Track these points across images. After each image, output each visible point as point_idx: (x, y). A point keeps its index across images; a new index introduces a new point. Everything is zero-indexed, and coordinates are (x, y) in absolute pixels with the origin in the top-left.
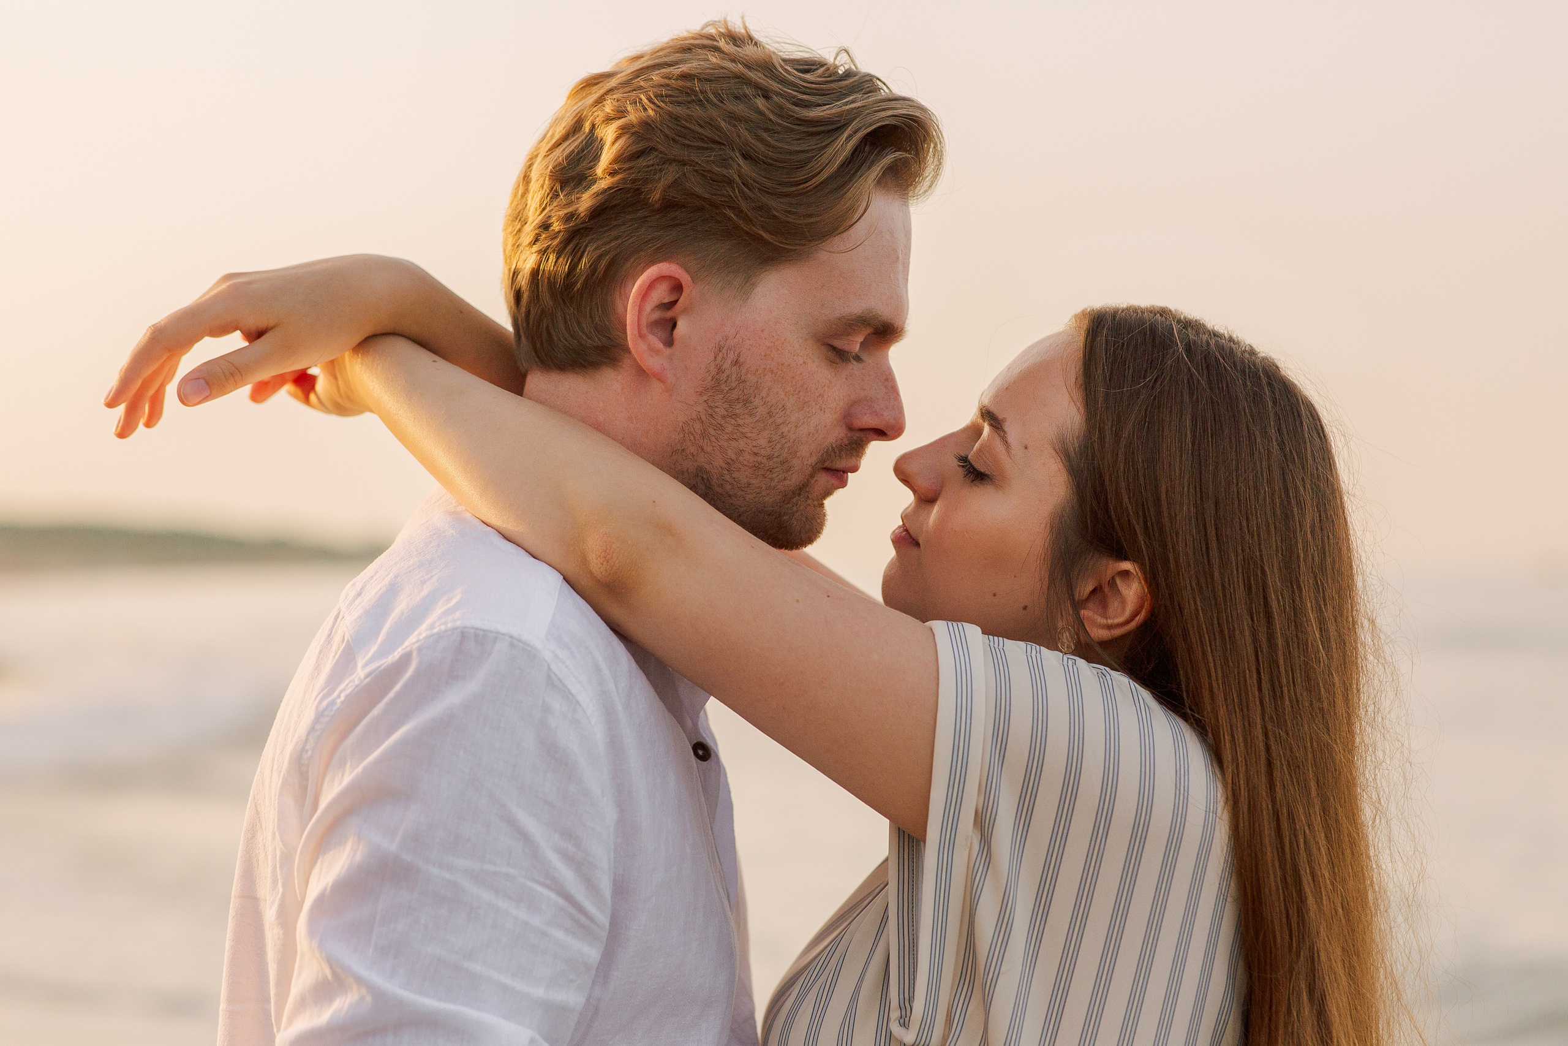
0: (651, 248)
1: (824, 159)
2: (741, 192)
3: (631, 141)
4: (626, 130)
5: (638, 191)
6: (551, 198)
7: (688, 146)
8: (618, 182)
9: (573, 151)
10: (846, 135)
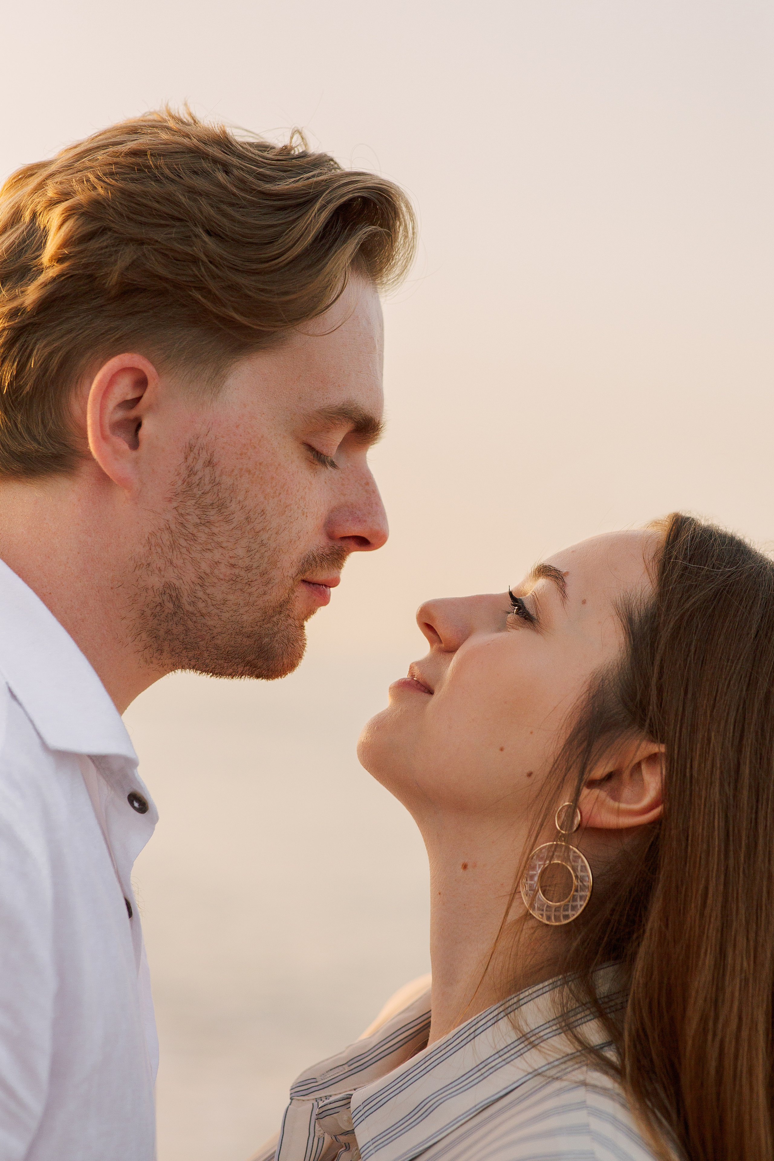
0: (109, 339)
1: (296, 233)
2: (208, 270)
3: (80, 222)
4: (73, 212)
5: (91, 278)
7: (145, 224)
8: (70, 268)
9: (13, 242)
10: (317, 206)
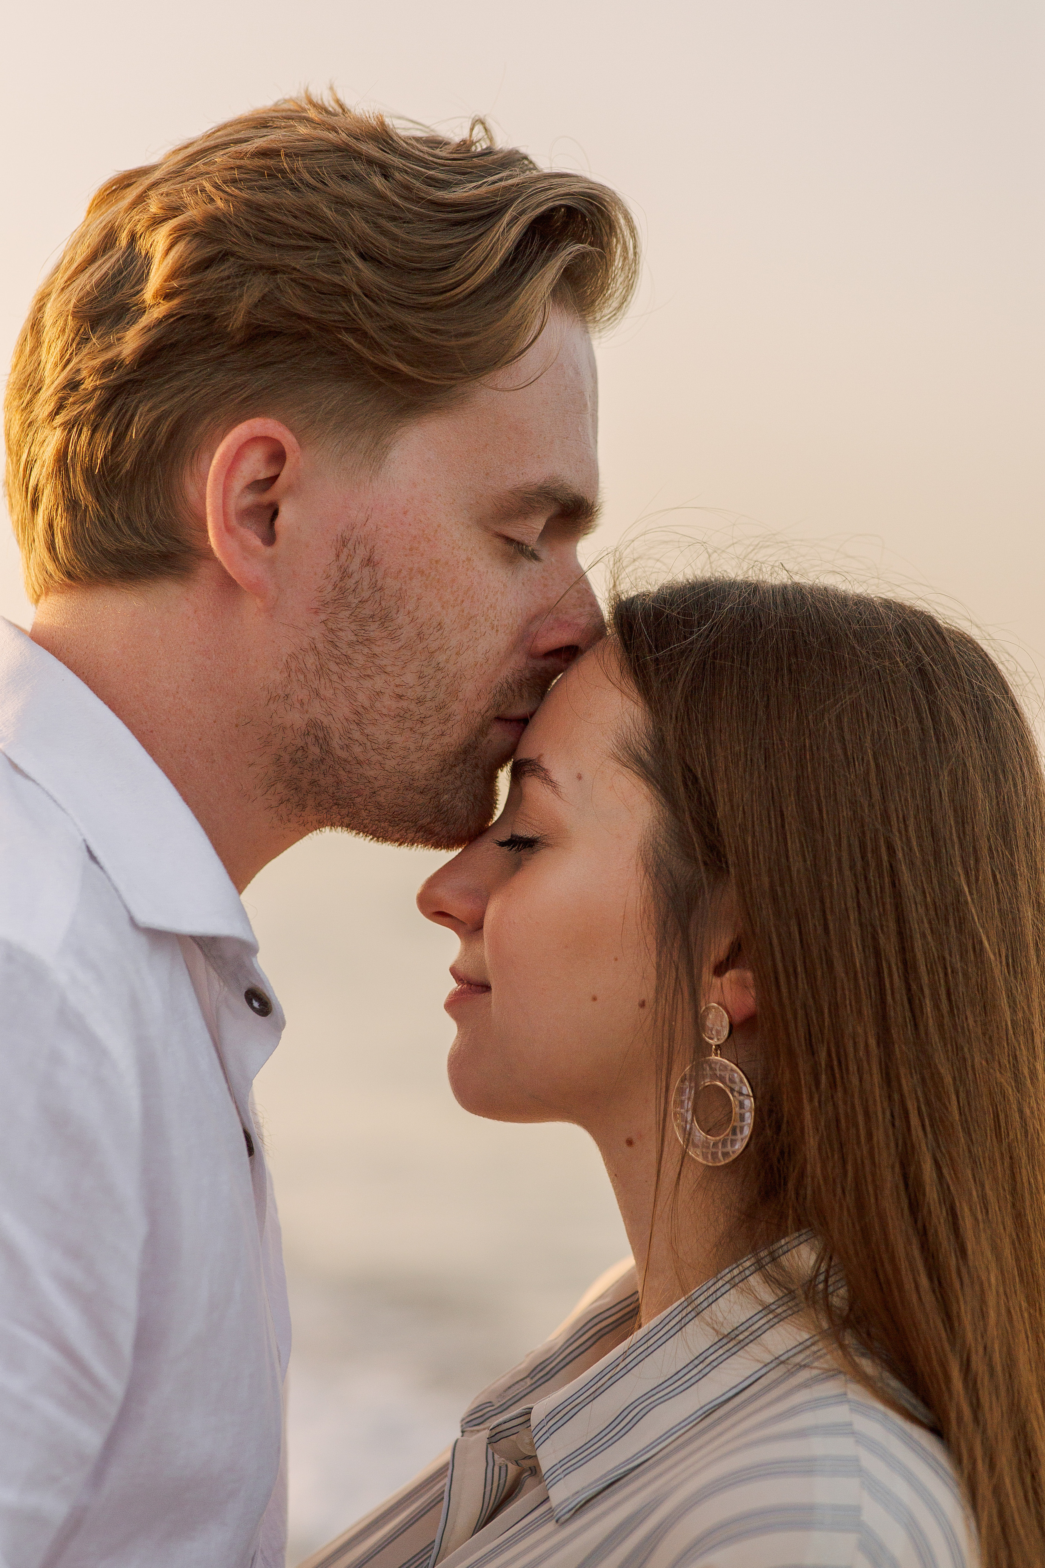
0: (233, 400)
1: (479, 253)
2: (362, 305)
3: (194, 245)
4: (184, 232)
5: (209, 318)
6: (78, 344)
7: (279, 246)
8: (181, 306)
9: (106, 274)
10: (507, 218)
